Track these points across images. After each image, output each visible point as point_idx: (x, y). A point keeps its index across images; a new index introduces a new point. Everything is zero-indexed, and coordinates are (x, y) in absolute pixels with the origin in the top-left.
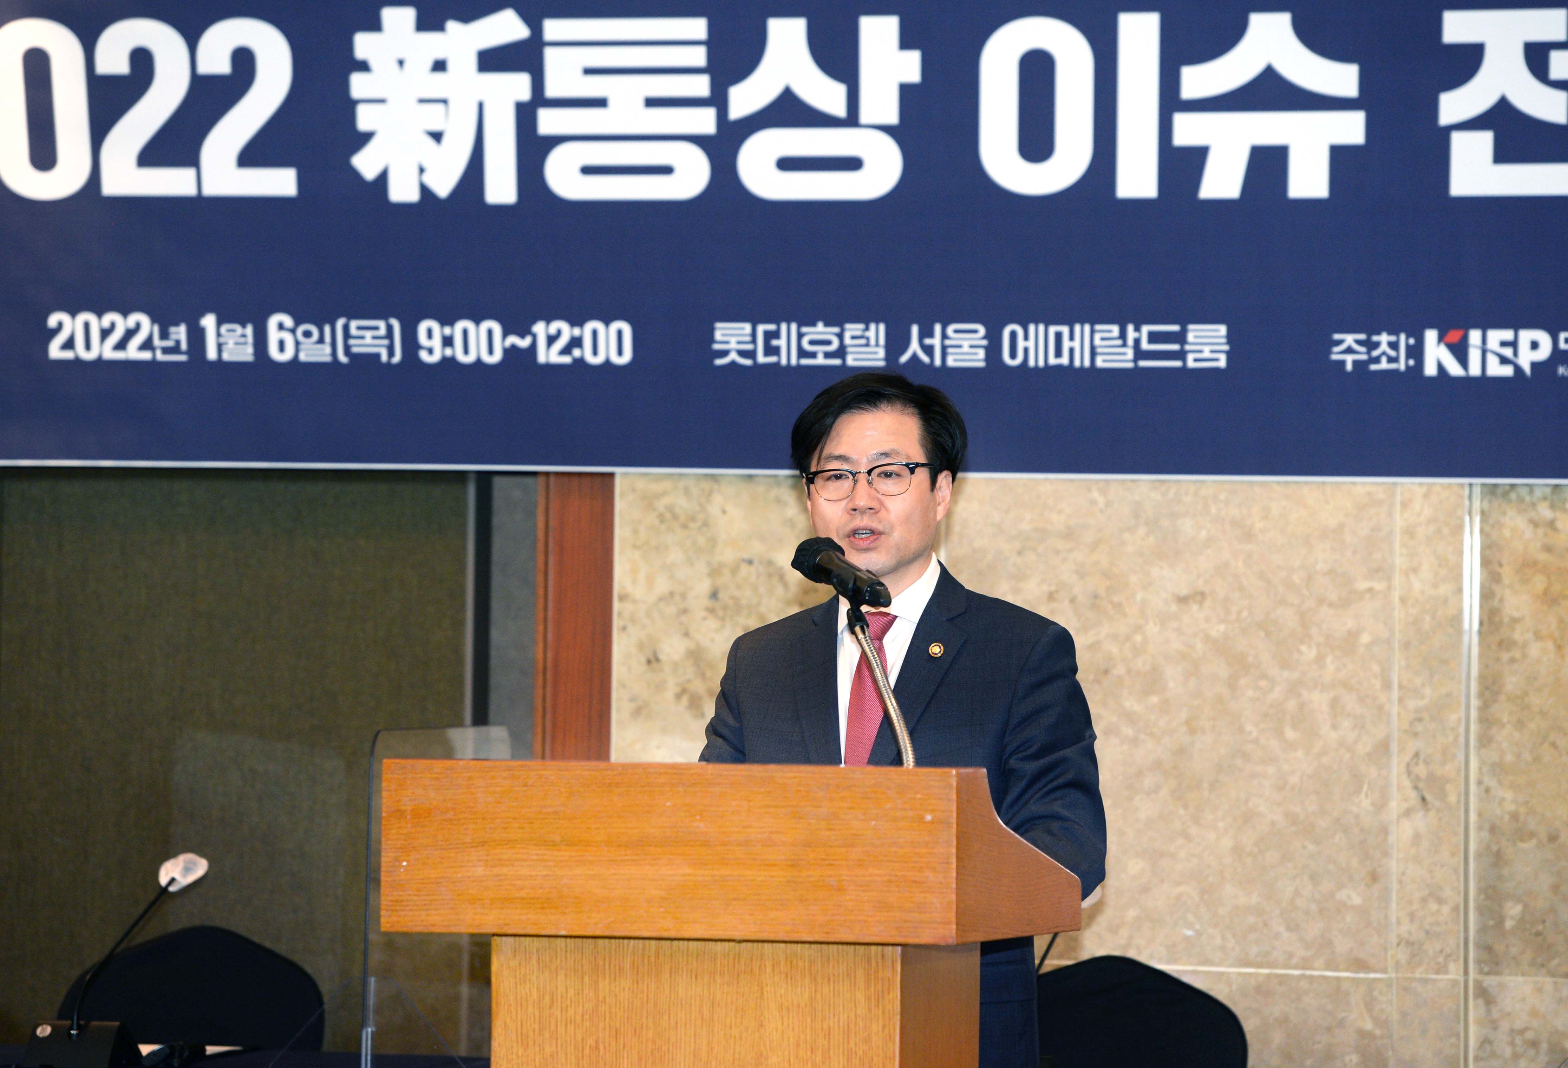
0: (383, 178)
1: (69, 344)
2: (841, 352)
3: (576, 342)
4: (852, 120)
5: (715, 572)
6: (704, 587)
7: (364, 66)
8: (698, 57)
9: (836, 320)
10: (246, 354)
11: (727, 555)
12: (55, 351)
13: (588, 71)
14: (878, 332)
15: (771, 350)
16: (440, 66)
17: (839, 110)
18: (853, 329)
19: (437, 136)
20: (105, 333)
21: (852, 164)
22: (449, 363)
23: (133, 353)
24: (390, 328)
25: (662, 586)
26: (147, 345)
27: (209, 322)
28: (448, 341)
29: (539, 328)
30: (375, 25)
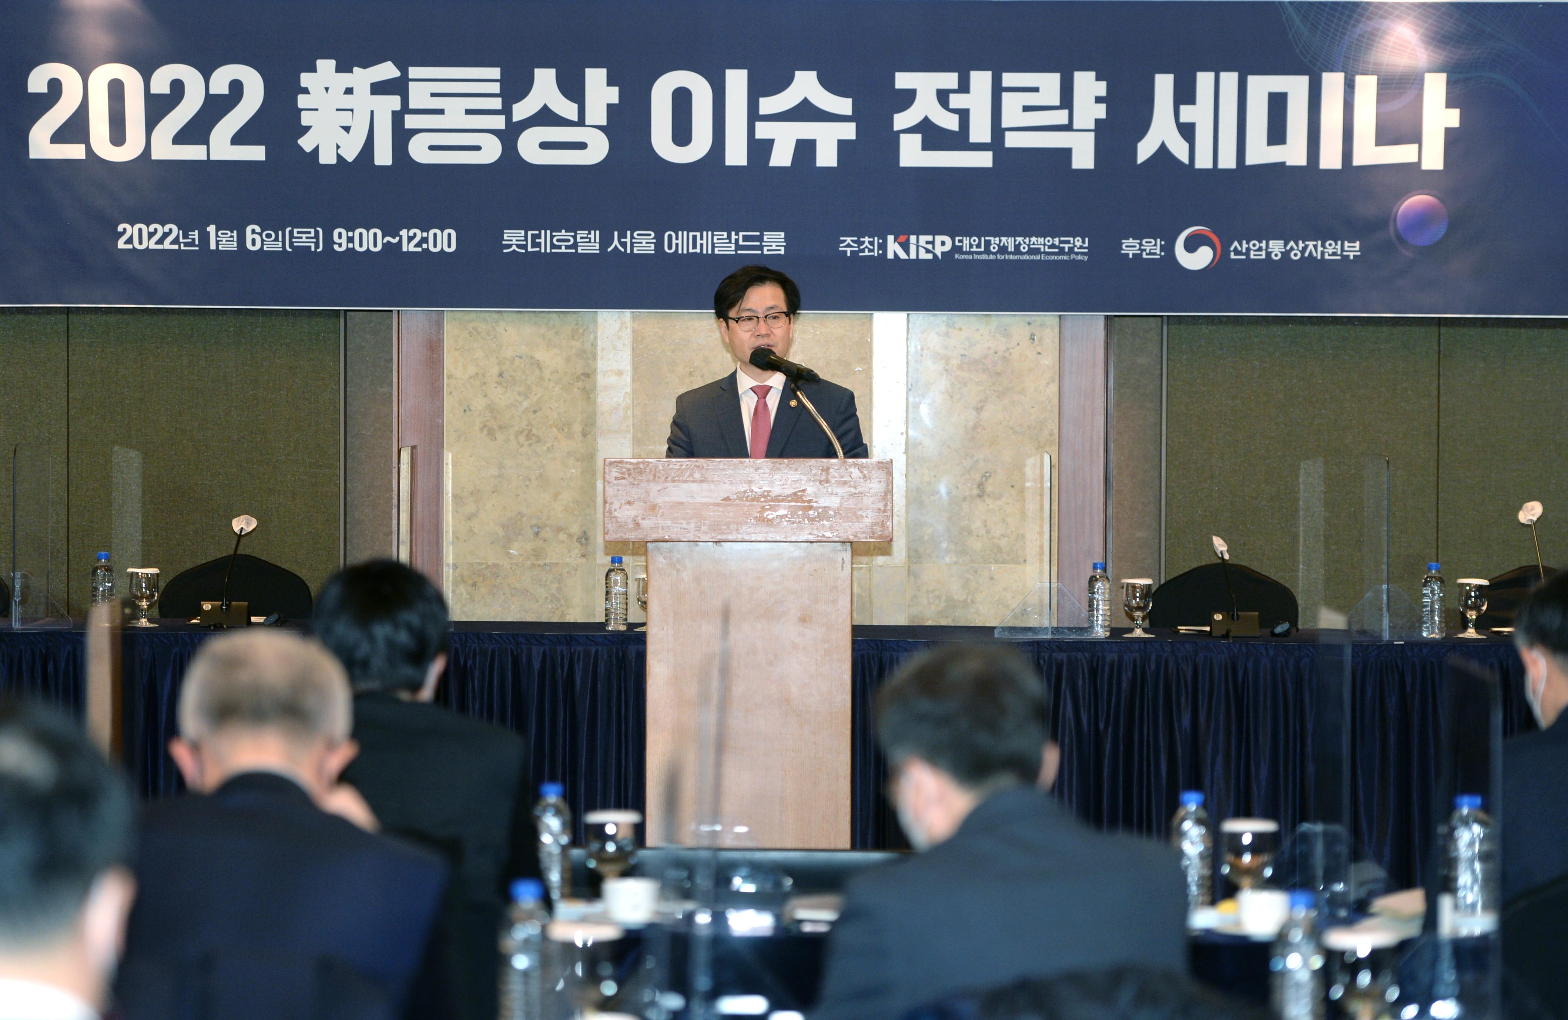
0: (316, 150)
1: (130, 241)
2: (575, 246)
3: (425, 240)
4: (581, 122)
5: (500, 363)
6: (495, 371)
7: (306, 91)
8: (496, 88)
9: (573, 228)
10: (233, 246)
11: (509, 353)
12: (121, 245)
13: (433, 95)
14: (595, 235)
15: (535, 244)
16: (349, 91)
17: (575, 118)
18: (581, 233)
19: (347, 129)
20: (151, 235)
21: (582, 146)
22: (350, 251)
23: (167, 245)
24: (317, 233)
25: (472, 370)
26: (176, 241)
27: (212, 229)
28: (350, 240)
29: (404, 233)
30: (313, 69)
